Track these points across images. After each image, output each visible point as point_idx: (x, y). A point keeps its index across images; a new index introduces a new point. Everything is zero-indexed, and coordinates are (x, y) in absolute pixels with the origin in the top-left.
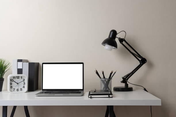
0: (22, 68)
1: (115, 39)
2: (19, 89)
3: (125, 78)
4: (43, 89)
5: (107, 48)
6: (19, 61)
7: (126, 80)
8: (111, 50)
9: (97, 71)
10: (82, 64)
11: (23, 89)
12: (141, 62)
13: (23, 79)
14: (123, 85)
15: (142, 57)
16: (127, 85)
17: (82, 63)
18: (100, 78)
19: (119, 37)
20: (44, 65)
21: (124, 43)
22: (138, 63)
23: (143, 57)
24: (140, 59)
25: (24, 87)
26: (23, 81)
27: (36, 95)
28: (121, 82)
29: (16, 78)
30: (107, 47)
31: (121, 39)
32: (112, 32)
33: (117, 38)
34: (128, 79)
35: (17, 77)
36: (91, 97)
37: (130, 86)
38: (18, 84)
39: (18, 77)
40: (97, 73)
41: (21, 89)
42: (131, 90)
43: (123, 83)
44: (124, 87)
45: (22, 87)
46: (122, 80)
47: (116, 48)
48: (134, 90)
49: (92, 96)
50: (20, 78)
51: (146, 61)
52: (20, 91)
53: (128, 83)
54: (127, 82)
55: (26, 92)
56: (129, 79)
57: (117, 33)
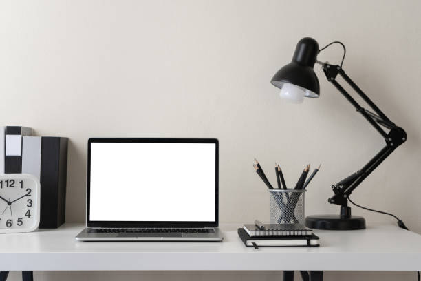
0: (20, 155)
1: (313, 67)
2: (15, 222)
3: (341, 187)
4: (91, 219)
5: (287, 94)
6: (13, 131)
7: (345, 196)
8: (300, 100)
9: (258, 165)
10: (214, 145)
11: (25, 219)
12: (390, 139)
13: (26, 187)
14: (335, 211)
15: (393, 124)
16: (346, 211)
17: (215, 141)
18: (271, 187)
19: (324, 61)
20: (93, 144)
21: (339, 78)
22: (382, 144)
23: (398, 124)
24: (387, 131)
25: (29, 216)
26: (27, 195)
27: (77, 239)
28: (330, 201)
29: (5, 184)
30: (289, 90)
31: (330, 65)
32: (303, 46)
33: (320, 63)
34: (349, 193)
35: (7, 181)
36: (254, 244)
37: (356, 213)
38: (9, 203)
39: (11, 184)
40: (260, 172)
41: (20, 221)
42: (358, 225)
43: (334, 203)
44: (339, 218)
45: (22, 215)
46: (332, 194)
47: (316, 95)
48: (370, 228)
49: (259, 242)
50: (17, 185)
51: (406, 137)
52: (16, 228)
53: (349, 204)
54: (349, 202)
55: (35, 231)
56: (353, 192)
57: (320, 48)
